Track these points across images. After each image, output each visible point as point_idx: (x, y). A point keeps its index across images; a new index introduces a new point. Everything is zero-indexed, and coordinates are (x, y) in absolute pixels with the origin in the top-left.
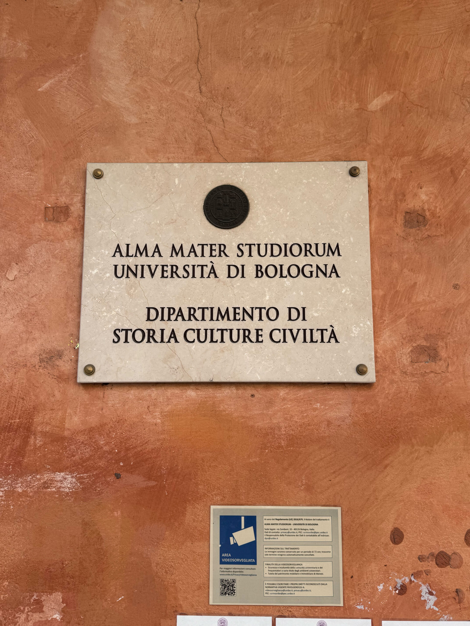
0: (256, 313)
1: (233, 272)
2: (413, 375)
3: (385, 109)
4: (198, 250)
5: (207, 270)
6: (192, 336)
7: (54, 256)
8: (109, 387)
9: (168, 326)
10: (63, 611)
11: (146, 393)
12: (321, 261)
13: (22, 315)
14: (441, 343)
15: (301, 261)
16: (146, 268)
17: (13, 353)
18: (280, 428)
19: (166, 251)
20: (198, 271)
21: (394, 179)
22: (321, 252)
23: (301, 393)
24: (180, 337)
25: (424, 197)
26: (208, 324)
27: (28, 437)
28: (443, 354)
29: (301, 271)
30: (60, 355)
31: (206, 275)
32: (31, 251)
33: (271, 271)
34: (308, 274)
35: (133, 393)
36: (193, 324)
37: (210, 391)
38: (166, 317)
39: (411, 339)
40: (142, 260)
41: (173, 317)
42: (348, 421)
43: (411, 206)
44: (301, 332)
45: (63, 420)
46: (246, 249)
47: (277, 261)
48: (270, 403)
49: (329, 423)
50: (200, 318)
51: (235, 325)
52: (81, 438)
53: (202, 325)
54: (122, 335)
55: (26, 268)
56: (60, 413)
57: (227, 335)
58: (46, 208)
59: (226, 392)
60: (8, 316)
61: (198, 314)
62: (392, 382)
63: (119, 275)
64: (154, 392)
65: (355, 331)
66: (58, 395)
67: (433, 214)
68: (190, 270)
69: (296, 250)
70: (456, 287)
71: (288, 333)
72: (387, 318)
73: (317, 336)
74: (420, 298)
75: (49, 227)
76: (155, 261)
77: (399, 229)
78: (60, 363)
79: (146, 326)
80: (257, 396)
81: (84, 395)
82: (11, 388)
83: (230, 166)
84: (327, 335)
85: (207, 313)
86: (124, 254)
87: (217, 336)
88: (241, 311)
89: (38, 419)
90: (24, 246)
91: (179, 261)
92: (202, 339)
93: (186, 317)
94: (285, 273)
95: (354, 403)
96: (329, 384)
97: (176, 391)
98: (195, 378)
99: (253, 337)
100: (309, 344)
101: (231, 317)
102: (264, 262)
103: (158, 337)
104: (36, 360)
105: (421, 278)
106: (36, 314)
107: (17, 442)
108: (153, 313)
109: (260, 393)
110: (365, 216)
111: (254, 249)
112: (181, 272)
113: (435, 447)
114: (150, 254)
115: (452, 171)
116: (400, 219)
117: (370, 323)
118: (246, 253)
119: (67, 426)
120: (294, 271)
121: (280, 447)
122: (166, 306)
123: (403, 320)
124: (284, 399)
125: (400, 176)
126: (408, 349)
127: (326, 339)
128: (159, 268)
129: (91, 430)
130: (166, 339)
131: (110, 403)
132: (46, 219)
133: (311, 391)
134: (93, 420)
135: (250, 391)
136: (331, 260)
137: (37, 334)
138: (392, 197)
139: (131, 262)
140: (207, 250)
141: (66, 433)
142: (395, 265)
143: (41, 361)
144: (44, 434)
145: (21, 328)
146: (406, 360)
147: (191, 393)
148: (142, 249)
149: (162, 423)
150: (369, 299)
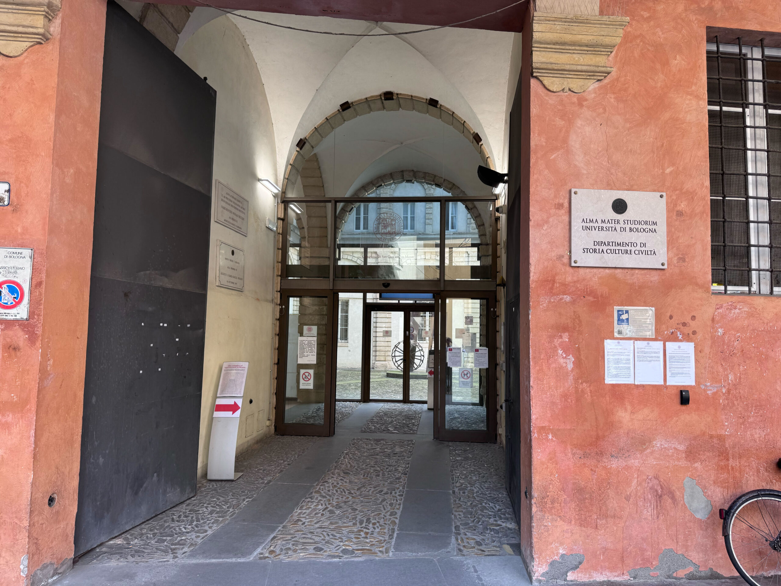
0: (630, 244)
1: (622, 229)
2: (677, 267)
3: (671, 172)
4: (610, 221)
5: (613, 229)
6: (609, 251)
7: (559, 222)
8: (580, 268)
9: (601, 248)
10: (569, 339)
11: (592, 270)
12: (651, 227)
13: (549, 243)
14: (686, 257)
15: (644, 227)
16: (593, 227)
17: (547, 255)
18: (636, 283)
19: (599, 221)
20: (610, 229)
21: (673, 199)
22: (651, 224)
23: (643, 272)
24: (605, 251)
25: (683, 206)
26: (614, 248)
27: (554, 284)
28: (687, 260)
29: (644, 230)
30: (563, 257)
31: (613, 230)
32: (551, 220)
33: (635, 230)
34: (647, 231)
35: (588, 270)
36: (609, 247)
37: (613, 270)
38: (600, 245)
39: (677, 255)
40: (591, 224)
41: (602, 245)
42: (657, 281)
43: (678, 209)
44: (644, 251)
45: (565, 278)
46: (626, 222)
47: (636, 226)
48: (633, 275)
49: (651, 282)
50: (611, 245)
51: (623, 248)
52: (572, 284)
53: (612, 248)
54: (586, 250)
55: (550, 226)
56: (564, 276)
57: (620, 251)
58: (555, 204)
59: (619, 271)
60: (544, 242)
61: (611, 244)
62: (671, 269)
63: (584, 229)
64: (595, 270)
65: (661, 252)
66: (563, 270)
67: (685, 212)
68: (608, 228)
69: (643, 223)
70: (692, 238)
71: (640, 251)
72: (670, 247)
73: (649, 253)
74: (680, 241)
75: (557, 211)
76: (596, 225)
77: (674, 217)
78: (563, 259)
79: (594, 247)
80: (629, 272)
81: (571, 270)
82: (547, 267)
83: (621, 192)
84: (652, 252)
85: (614, 244)
86: (585, 222)
87: (617, 252)
88: (625, 243)
89: (557, 278)
90: (548, 218)
91: (604, 225)
92: (612, 252)
93: (607, 245)
94: (639, 231)
95: (659, 275)
96: (652, 269)
97: (602, 270)
98: (610, 266)
99: (629, 252)
100: (647, 255)
101: (622, 245)
102: (632, 226)
103: (597, 251)
104: (555, 258)
105: (681, 234)
106: (554, 242)
107: (550, 285)
108: (596, 243)
109: (630, 271)
110: (665, 212)
111: (629, 222)
112: (605, 229)
113: (683, 290)
114: (594, 222)
115: (692, 197)
116: (675, 214)
117: (666, 249)
118: (626, 223)
119: (567, 280)
120: (642, 230)
121: (636, 289)
122: (600, 241)
123: (675, 248)
124: (637, 274)
125: (675, 198)
126: (676, 258)
127: (652, 254)
128: (597, 227)
129: (575, 282)
130: (600, 252)
131: (580, 273)
132: (556, 208)
133: (646, 271)
134: (575, 279)
135: (626, 271)
136: (654, 227)
137: (554, 249)
138: (672, 205)
139: (588, 225)
140: (613, 221)
141: (567, 283)
142: (673, 230)
143: (557, 258)
144: (559, 283)
145: (549, 247)
146: (675, 262)
147: (607, 271)
148: (591, 220)
149: (598, 280)
150: (666, 241)
